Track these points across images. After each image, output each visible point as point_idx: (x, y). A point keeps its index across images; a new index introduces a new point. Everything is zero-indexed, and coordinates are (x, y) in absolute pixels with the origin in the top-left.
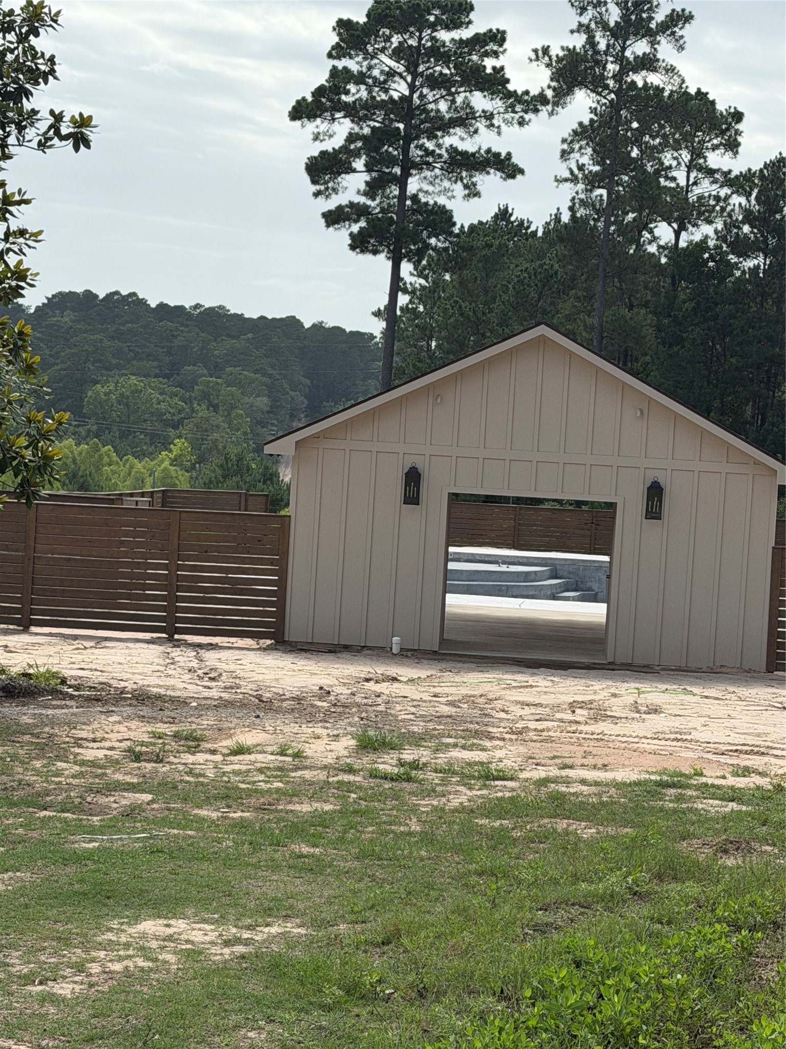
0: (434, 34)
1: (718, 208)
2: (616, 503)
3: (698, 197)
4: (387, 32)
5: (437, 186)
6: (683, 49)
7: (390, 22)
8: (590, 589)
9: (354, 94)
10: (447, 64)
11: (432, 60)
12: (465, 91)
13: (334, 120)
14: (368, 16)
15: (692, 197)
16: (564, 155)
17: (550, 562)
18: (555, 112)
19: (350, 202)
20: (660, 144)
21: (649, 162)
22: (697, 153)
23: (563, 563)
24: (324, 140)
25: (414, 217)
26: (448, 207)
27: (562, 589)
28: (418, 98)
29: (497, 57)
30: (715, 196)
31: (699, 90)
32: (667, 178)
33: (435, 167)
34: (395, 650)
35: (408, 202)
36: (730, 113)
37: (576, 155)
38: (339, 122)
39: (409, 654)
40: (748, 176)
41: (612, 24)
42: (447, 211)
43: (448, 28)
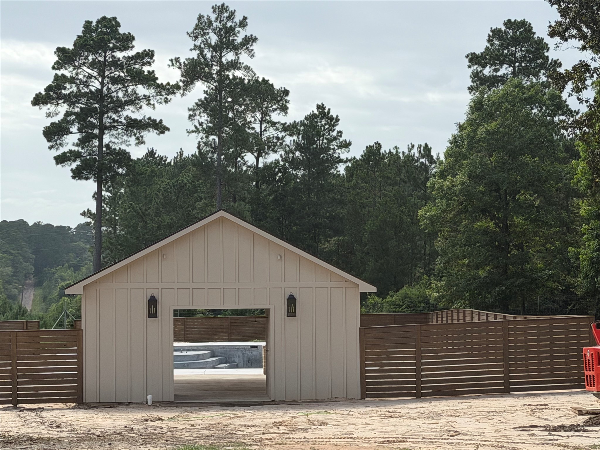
0: (113, 54)
1: (278, 144)
2: (270, 309)
3: (267, 138)
4: (86, 53)
5: (120, 139)
6: (253, 56)
7: (88, 48)
8: (234, 362)
9: (68, 89)
10: (122, 69)
11: (112, 68)
12: (133, 85)
13: (58, 104)
14: (75, 45)
15: (264, 138)
16: (191, 117)
17: (210, 348)
18: (185, 94)
19: (70, 150)
20: (244, 109)
21: (239, 120)
22: (265, 114)
23: (218, 348)
24: (53, 116)
25: (108, 157)
26: (127, 151)
27: (218, 363)
28: (106, 90)
29: (150, 65)
30: (276, 137)
31: (264, 78)
32: (249, 128)
33: (118, 128)
34: (149, 403)
35: (104, 149)
36: (282, 91)
37: (197, 117)
38: (61, 106)
39: (158, 405)
40: (294, 125)
41: (213, 44)
42: (127, 153)
43: (121, 50)
